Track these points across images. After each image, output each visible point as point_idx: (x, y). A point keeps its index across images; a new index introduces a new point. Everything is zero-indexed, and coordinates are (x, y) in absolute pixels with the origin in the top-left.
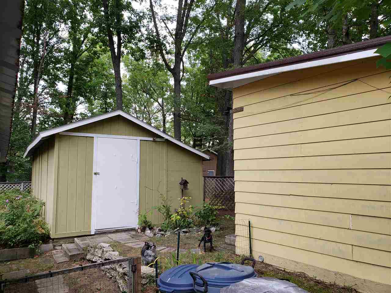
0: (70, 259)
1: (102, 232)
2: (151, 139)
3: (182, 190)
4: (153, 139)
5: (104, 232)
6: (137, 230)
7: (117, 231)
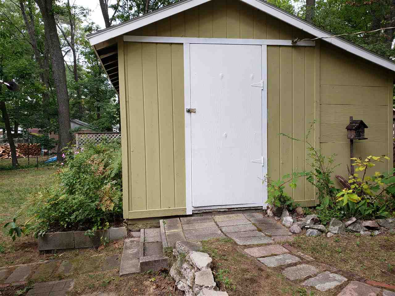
0: (142, 269)
1: (205, 211)
2: (289, 43)
3: (352, 141)
4: (293, 41)
5: (208, 211)
6: (266, 210)
7: (230, 211)
